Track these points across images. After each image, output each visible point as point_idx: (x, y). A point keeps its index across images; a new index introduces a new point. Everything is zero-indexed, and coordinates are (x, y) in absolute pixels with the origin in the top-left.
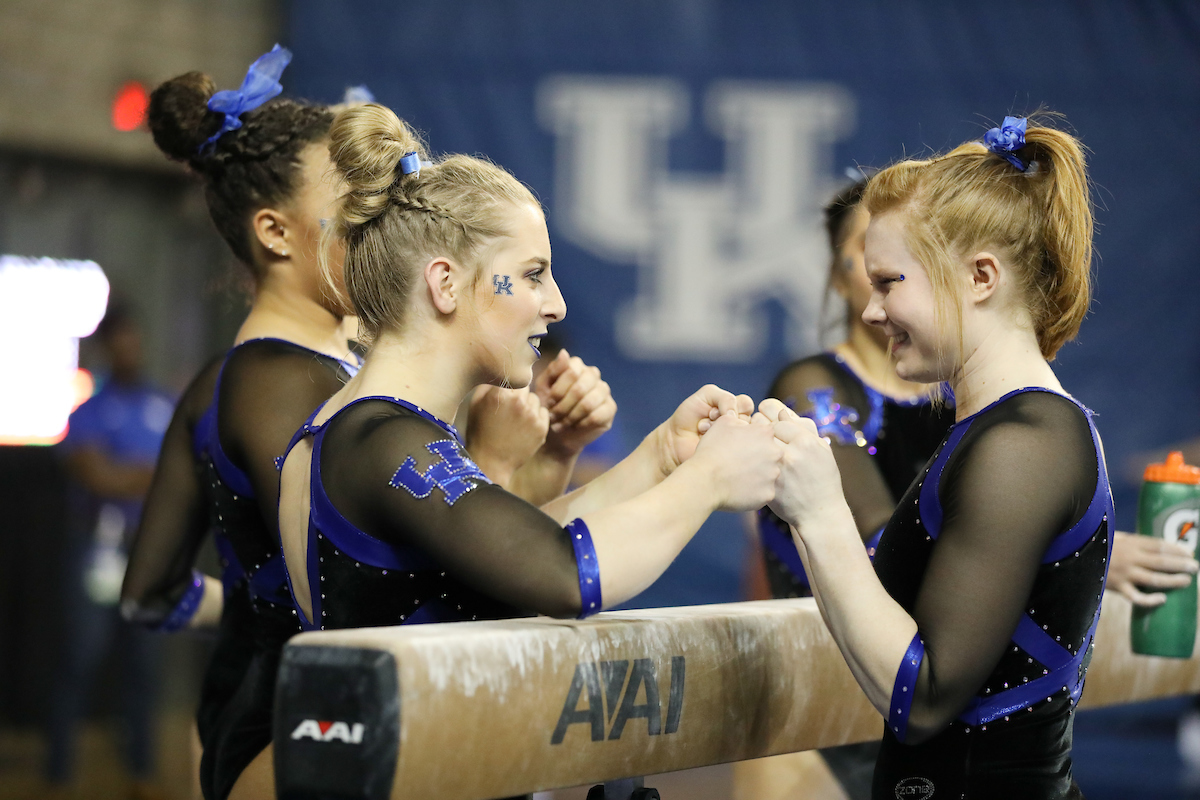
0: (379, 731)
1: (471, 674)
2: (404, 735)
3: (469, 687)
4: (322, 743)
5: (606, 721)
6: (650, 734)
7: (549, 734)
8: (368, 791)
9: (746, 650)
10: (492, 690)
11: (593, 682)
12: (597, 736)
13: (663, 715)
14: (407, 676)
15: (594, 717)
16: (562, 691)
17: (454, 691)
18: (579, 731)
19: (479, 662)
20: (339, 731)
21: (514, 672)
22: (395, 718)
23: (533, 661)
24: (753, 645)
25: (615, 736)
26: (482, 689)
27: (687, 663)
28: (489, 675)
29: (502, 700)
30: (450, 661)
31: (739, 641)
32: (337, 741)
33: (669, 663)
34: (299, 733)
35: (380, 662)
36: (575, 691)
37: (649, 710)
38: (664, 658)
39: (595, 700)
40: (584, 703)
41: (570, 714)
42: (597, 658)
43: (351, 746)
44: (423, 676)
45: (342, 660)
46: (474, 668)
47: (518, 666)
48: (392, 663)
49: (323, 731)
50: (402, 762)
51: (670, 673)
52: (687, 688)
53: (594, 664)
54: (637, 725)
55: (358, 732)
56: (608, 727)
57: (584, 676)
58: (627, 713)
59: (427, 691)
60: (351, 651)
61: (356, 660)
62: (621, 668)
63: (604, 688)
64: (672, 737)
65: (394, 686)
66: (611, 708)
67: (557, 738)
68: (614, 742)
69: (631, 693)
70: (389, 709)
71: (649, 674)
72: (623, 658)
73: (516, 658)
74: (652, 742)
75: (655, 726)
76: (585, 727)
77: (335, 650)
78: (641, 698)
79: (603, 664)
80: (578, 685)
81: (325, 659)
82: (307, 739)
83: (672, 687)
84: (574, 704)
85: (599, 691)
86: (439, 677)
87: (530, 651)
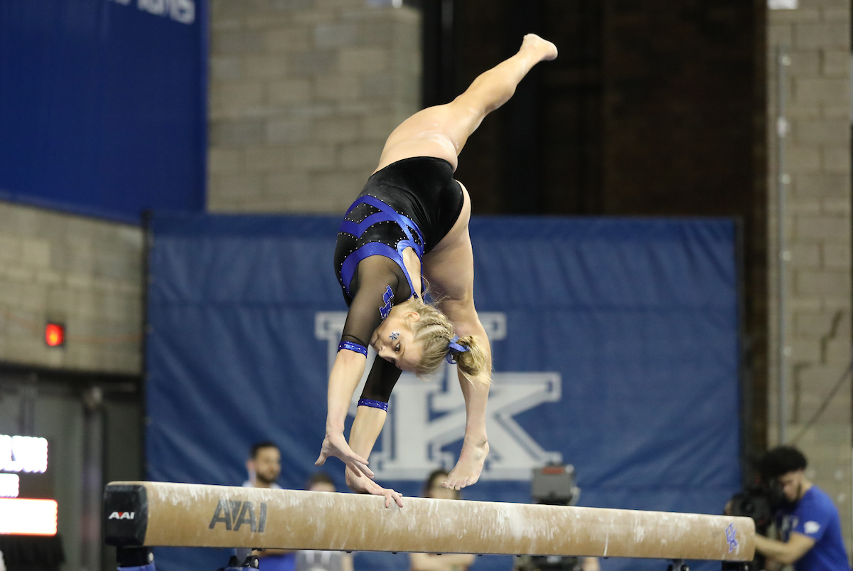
0: (140, 514)
1: (176, 498)
2: (149, 516)
3: (175, 502)
4: (119, 520)
5: (232, 523)
6: (252, 531)
7: (208, 524)
8: (136, 536)
9: (294, 504)
10: (184, 504)
11: (226, 507)
12: (228, 528)
13: (257, 525)
14: (150, 495)
15: (227, 520)
16: (214, 509)
17: (168, 502)
18: (221, 526)
19: (179, 493)
20: (126, 515)
21: (193, 499)
22: (146, 509)
23: (201, 496)
24: (298, 502)
25: (237, 529)
26: (180, 503)
27: (267, 506)
28: (183, 499)
29: (188, 509)
30: (167, 492)
31: (291, 500)
32: (125, 519)
33: (259, 504)
34: (111, 517)
35: (140, 490)
36: (219, 509)
37: (251, 522)
38: (257, 502)
39: (227, 514)
40: (222, 515)
41: (216, 518)
42: (228, 498)
43: (130, 520)
44: (156, 495)
45: (126, 490)
46: (177, 495)
47: (194, 497)
48: (144, 490)
49: (120, 516)
50: (149, 526)
51: (260, 508)
52: (268, 515)
53: (226, 501)
54: (245, 527)
55: (133, 514)
56: (233, 526)
57: (222, 504)
58: (241, 521)
59: (158, 501)
60: (129, 486)
61: (131, 489)
62: (238, 504)
63: (231, 510)
64: (261, 534)
65: (145, 498)
66: (234, 518)
67: (212, 526)
68: (236, 532)
69: (243, 513)
70: (143, 506)
71: (250, 508)
72: (239, 500)
73: (193, 494)
74: (253, 535)
75: (254, 528)
76: (223, 524)
77: (124, 486)
78: (247, 516)
79: (230, 501)
80: (220, 507)
81: (120, 489)
82: (114, 519)
83: (261, 514)
84: (218, 515)
85: (229, 511)
86: (163, 497)
87: (199, 492)
